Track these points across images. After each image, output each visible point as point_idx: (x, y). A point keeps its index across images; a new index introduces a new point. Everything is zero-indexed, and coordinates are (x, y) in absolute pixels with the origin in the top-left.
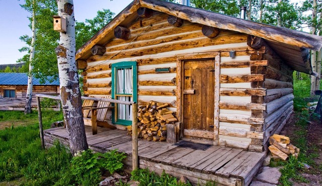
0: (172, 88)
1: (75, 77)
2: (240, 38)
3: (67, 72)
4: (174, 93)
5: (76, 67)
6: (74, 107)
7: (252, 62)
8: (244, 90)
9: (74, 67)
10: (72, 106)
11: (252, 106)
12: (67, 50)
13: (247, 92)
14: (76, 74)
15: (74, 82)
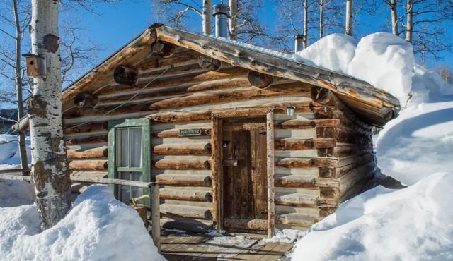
0: (203, 159)
1: (60, 146)
2: (300, 89)
3: (47, 139)
4: (207, 165)
5: (62, 131)
6: (58, 192)
7: (318, 121)
8: (309, 160)
9: (59, 131)
10: (54, 192)
11: (320, 182)
12: (48, 106)
13: (313, 163)
14: (62, 142)
15: (59, 153)
